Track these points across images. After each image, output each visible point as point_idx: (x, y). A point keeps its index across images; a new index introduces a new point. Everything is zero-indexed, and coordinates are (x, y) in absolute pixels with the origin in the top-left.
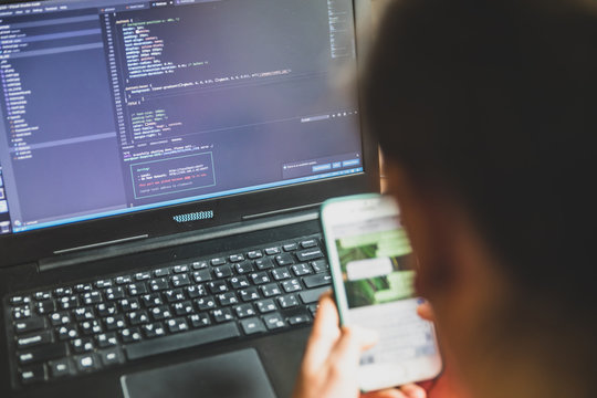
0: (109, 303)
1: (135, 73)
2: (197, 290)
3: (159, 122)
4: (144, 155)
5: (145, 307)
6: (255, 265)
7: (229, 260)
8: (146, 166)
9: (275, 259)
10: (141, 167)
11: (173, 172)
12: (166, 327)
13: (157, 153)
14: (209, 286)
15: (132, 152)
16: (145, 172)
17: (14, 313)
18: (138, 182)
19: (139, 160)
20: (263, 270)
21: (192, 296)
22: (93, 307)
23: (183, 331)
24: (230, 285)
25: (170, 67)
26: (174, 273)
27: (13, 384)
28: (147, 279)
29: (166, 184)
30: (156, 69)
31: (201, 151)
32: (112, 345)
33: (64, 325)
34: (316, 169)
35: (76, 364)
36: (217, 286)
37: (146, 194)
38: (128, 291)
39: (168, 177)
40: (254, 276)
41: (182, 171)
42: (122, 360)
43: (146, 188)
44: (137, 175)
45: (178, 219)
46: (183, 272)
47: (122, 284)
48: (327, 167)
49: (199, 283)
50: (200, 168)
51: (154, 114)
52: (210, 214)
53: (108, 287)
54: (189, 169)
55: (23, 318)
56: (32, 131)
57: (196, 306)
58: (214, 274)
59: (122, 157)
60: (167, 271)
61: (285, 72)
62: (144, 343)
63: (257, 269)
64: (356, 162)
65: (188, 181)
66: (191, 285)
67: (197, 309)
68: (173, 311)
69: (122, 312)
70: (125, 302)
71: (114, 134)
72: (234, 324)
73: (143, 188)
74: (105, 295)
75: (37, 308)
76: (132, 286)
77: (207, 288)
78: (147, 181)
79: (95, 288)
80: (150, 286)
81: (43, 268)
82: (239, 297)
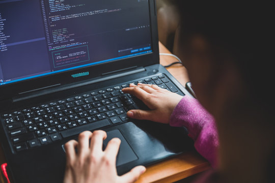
0: (49, 114)
1: (53, 10)
2: (87, 106)
3: (64, 34)
4: (58, 48)
5: (66, 115)
6: (111, 94)
7: (99, 93)
8: (58, 53)
9: (119, 91)
10: (56, 53)
11: (71, 55)
12: (77, 123)
13: (64, 46)
14: (92, 104)
15: (53, 46)
16: (58, 55)
17: (6, 121)
18: (55, 60)
19: (56, 50)
20: (115, 96)
21: (86, 109)
22: (42, 116)
23: (85, 124)
24: (102, 103)
25: (68, 7)
26: (76, 100)
27: (13, 152)
28: (64, 103)
29: (68, 60)
30: (62, 8)
31: (83, 45)
32: (54, 132)
33: (31, 125)
34: (132, 51)
35: (40, 141)
36: (96, 104)
37: (59, 65)
38: (56, 109)
39: (69, 57)
40: (112, 99)
41: (75, 54)
42: (60, 138)
43: (59, 62)
44: (55, 57)
45: (73, 76)
46: (80, 99)
47: (53, 106)
48: (137, 50)
49: (88, 103)
50: (83, 52)
51: (62, 30)
52: (87, 73)
53: (47, 107)
54: (78, 53)
55: (10, 123)
56: (7, 38)
57: (88, 113)
58: (94, 99)
59: (48, 49)
60: (72, 99)
61: (118, 10)
62: (69, 130)
63: (112, 96)
64: (149, 48)
65: (77, 59)
66: (84, 104)
67: (89, 115)
68: (79, 116)
69: (56, 118)
70: (56, 113)
71: (44, 38)
72: (107, 120)
73: (58, 63)
74: (46, 111)
75: (16, 118)
76: (58, 106)
77: (92, 105)
78: (59, 60)
79: (41, 108)
80: (66, 106)
81: (14, 101)
82: (107, 108)
